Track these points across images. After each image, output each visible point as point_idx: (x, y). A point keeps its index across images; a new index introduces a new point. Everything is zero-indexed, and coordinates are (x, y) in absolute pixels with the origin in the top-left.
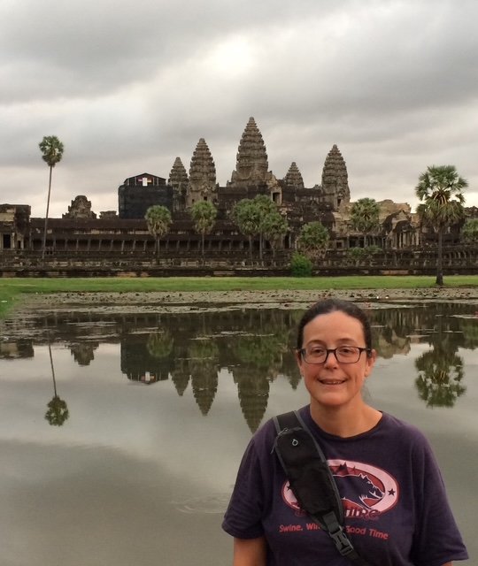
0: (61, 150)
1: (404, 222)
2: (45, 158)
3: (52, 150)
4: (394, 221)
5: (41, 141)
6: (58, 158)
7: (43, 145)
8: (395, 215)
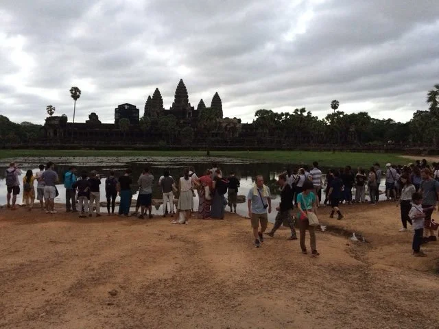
0: (80, 93)
1: (232, 127)
2: (72, 96)
3: (76, 93)
4: (228, 127)
5: (70, 89)
6: (78, 97)
7: (71, 90)
8: (229, 124)
